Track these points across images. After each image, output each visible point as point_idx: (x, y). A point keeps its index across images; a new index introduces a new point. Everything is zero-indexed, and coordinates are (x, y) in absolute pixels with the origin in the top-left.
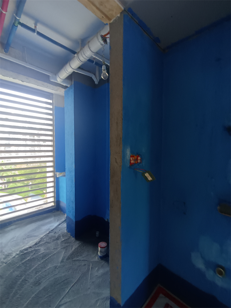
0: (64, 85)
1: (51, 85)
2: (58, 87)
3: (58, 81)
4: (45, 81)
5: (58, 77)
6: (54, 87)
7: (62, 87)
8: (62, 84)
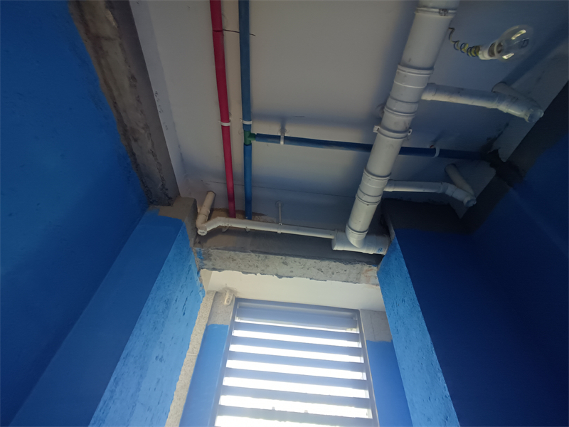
0: (371, 252)
1: (338, 263)
2: (359, 266)
3: (352, 242)
4: (321, 258)
5: (351, 231)
6: (348, 267)
7: (368, 263)
8: (364, 252)
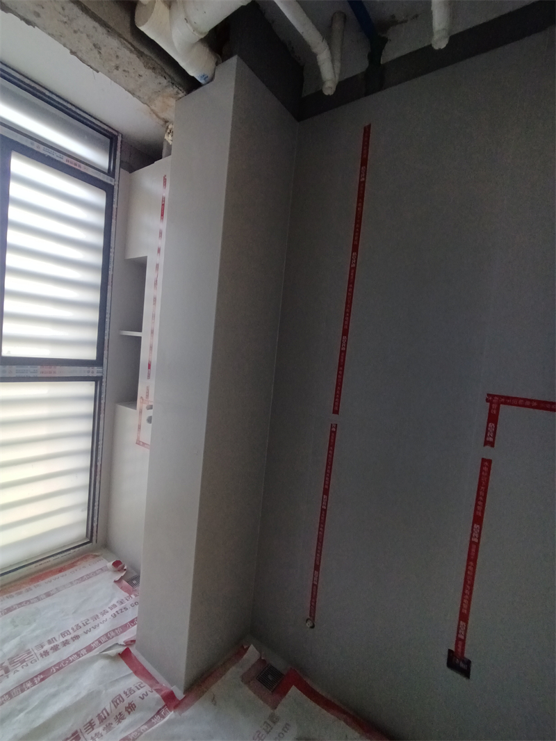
1: (134, 57)
3: (174, 36)
5: (182, 16)
6: (147, 74)
7: (178, 86)
8: (182, 64)
